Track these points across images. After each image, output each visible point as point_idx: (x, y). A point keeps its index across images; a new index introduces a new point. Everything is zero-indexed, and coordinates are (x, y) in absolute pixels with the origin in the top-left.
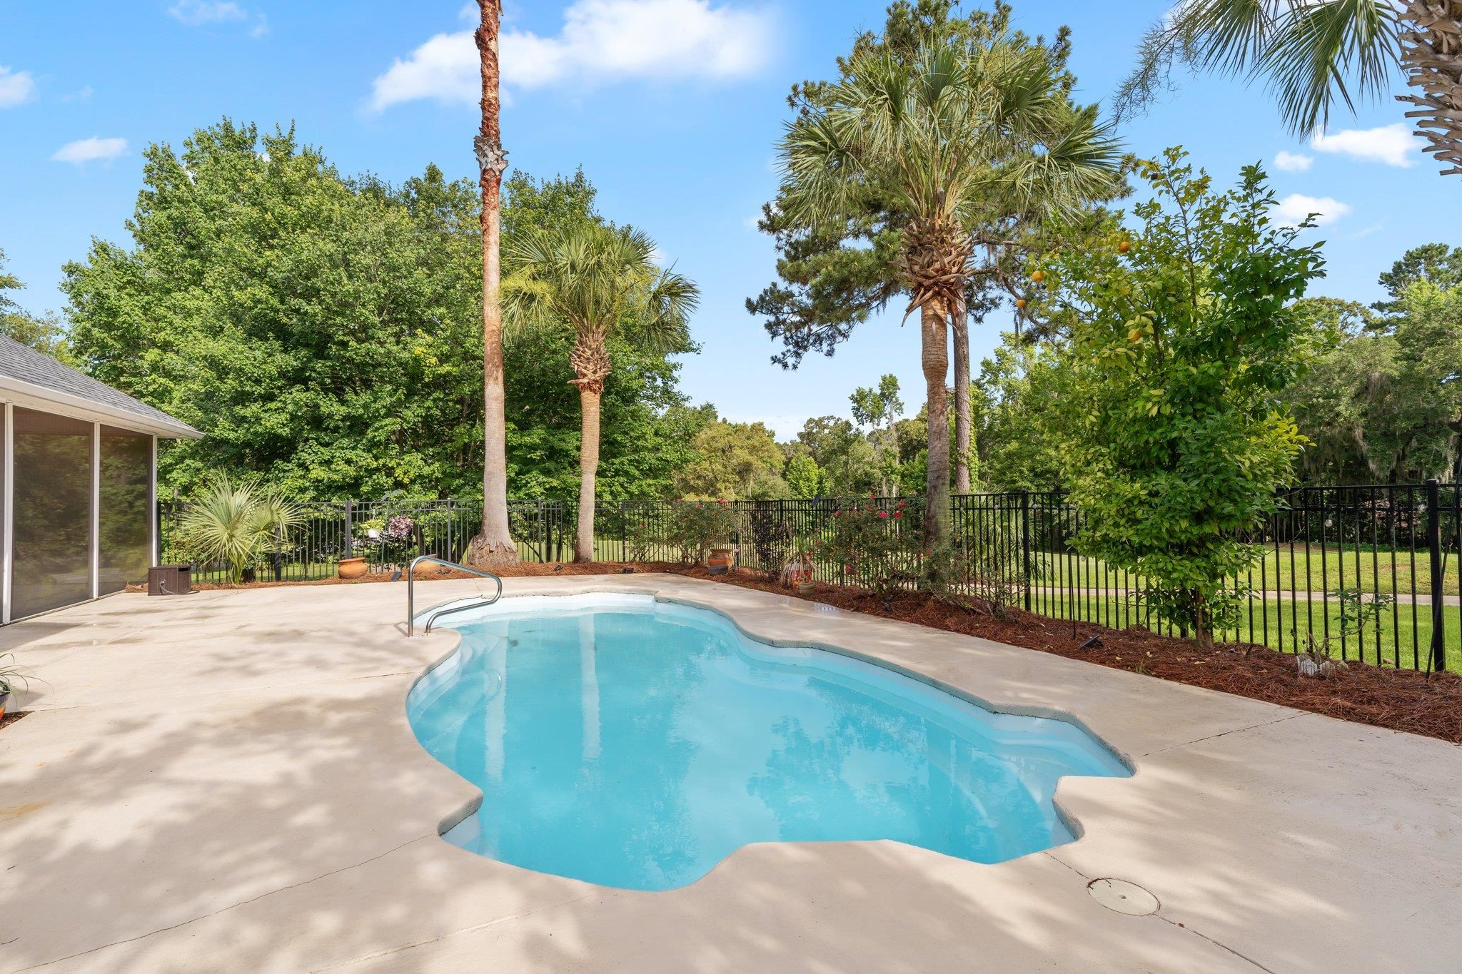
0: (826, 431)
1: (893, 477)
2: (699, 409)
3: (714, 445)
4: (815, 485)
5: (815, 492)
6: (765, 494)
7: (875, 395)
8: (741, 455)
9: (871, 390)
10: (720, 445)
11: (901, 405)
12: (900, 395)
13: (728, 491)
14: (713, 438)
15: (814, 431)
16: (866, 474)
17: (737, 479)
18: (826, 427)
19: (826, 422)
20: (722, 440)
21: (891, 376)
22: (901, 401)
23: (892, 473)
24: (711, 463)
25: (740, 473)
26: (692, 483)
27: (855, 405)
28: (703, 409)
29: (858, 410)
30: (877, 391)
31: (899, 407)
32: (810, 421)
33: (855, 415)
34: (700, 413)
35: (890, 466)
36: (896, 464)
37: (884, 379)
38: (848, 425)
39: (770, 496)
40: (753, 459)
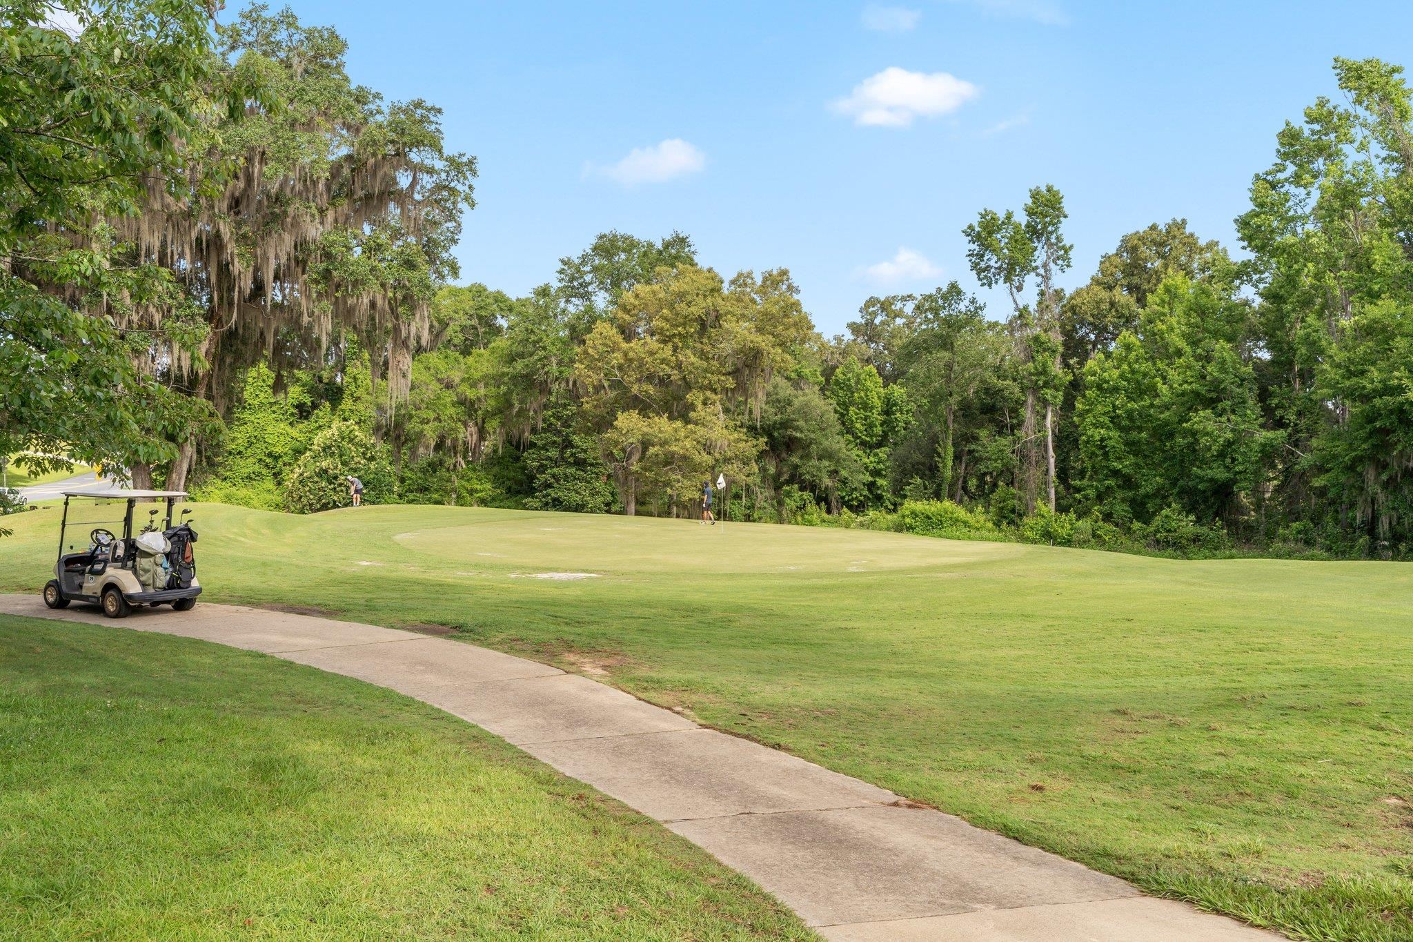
0: (899, 321)
1: (1048, 393)
2: (659, 245)
3: (681, 307)
4: (877, 417)
5: (878, 430)
6: (785, 425)
7: (1017, 227)
8: (741, 332)
9: (1009, 216)
10: (695, 310)
11: (1067, 250)
12: (1067, 231)
13: (710, 409)
14: (681, 295)
15: (877, 321)
16: (987, 391)
17: (730, 383)
18: (898, 314)
19: (899, 305)
20: (700, 300)
21: (1049, 190)
22: (1067, 242)
23: (1046, 385)
24: (675, 348)
25: (735, 373)
26: (635, 389)
27: (975, 247)
28: (667, 245)
29: (981, 257)
30: (1021, 218)
31: (1063, 255)
32: (871, 302)
33: (975, 266)
34: (660, 253)
35: (1044, 372)
36: (1056, 368)
37: (1035, 195)
38: (954, 291)
39: (797, 429)
40: (763, 342)
